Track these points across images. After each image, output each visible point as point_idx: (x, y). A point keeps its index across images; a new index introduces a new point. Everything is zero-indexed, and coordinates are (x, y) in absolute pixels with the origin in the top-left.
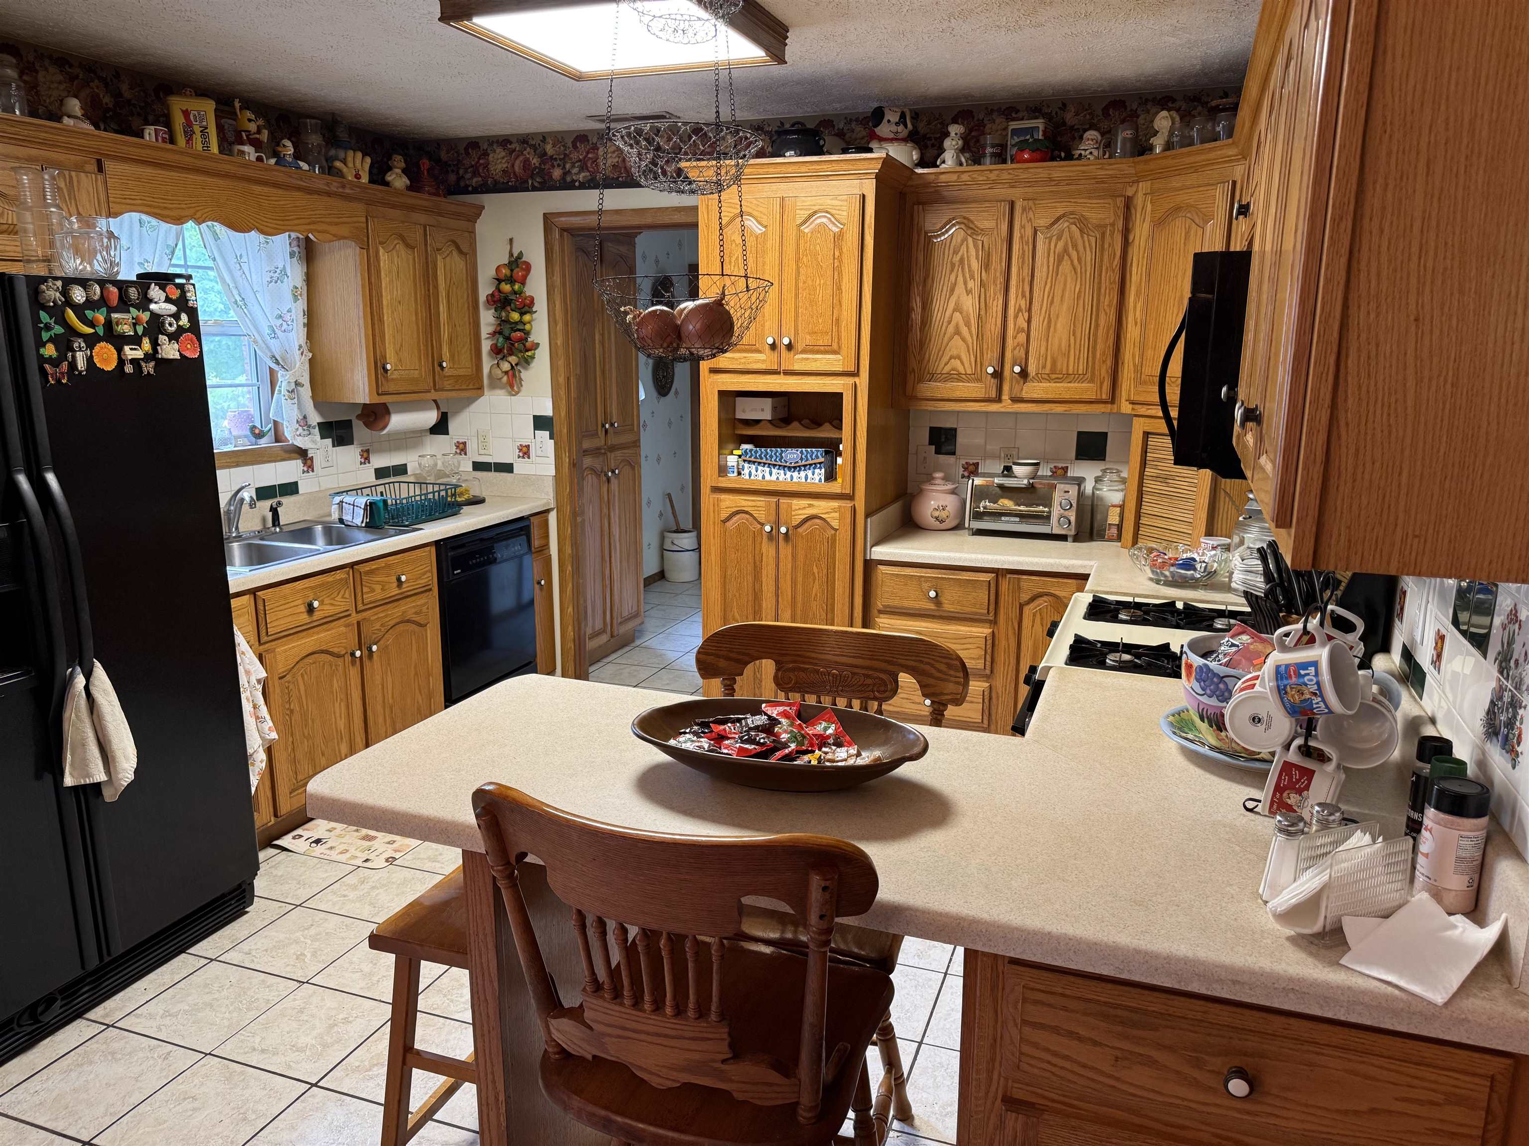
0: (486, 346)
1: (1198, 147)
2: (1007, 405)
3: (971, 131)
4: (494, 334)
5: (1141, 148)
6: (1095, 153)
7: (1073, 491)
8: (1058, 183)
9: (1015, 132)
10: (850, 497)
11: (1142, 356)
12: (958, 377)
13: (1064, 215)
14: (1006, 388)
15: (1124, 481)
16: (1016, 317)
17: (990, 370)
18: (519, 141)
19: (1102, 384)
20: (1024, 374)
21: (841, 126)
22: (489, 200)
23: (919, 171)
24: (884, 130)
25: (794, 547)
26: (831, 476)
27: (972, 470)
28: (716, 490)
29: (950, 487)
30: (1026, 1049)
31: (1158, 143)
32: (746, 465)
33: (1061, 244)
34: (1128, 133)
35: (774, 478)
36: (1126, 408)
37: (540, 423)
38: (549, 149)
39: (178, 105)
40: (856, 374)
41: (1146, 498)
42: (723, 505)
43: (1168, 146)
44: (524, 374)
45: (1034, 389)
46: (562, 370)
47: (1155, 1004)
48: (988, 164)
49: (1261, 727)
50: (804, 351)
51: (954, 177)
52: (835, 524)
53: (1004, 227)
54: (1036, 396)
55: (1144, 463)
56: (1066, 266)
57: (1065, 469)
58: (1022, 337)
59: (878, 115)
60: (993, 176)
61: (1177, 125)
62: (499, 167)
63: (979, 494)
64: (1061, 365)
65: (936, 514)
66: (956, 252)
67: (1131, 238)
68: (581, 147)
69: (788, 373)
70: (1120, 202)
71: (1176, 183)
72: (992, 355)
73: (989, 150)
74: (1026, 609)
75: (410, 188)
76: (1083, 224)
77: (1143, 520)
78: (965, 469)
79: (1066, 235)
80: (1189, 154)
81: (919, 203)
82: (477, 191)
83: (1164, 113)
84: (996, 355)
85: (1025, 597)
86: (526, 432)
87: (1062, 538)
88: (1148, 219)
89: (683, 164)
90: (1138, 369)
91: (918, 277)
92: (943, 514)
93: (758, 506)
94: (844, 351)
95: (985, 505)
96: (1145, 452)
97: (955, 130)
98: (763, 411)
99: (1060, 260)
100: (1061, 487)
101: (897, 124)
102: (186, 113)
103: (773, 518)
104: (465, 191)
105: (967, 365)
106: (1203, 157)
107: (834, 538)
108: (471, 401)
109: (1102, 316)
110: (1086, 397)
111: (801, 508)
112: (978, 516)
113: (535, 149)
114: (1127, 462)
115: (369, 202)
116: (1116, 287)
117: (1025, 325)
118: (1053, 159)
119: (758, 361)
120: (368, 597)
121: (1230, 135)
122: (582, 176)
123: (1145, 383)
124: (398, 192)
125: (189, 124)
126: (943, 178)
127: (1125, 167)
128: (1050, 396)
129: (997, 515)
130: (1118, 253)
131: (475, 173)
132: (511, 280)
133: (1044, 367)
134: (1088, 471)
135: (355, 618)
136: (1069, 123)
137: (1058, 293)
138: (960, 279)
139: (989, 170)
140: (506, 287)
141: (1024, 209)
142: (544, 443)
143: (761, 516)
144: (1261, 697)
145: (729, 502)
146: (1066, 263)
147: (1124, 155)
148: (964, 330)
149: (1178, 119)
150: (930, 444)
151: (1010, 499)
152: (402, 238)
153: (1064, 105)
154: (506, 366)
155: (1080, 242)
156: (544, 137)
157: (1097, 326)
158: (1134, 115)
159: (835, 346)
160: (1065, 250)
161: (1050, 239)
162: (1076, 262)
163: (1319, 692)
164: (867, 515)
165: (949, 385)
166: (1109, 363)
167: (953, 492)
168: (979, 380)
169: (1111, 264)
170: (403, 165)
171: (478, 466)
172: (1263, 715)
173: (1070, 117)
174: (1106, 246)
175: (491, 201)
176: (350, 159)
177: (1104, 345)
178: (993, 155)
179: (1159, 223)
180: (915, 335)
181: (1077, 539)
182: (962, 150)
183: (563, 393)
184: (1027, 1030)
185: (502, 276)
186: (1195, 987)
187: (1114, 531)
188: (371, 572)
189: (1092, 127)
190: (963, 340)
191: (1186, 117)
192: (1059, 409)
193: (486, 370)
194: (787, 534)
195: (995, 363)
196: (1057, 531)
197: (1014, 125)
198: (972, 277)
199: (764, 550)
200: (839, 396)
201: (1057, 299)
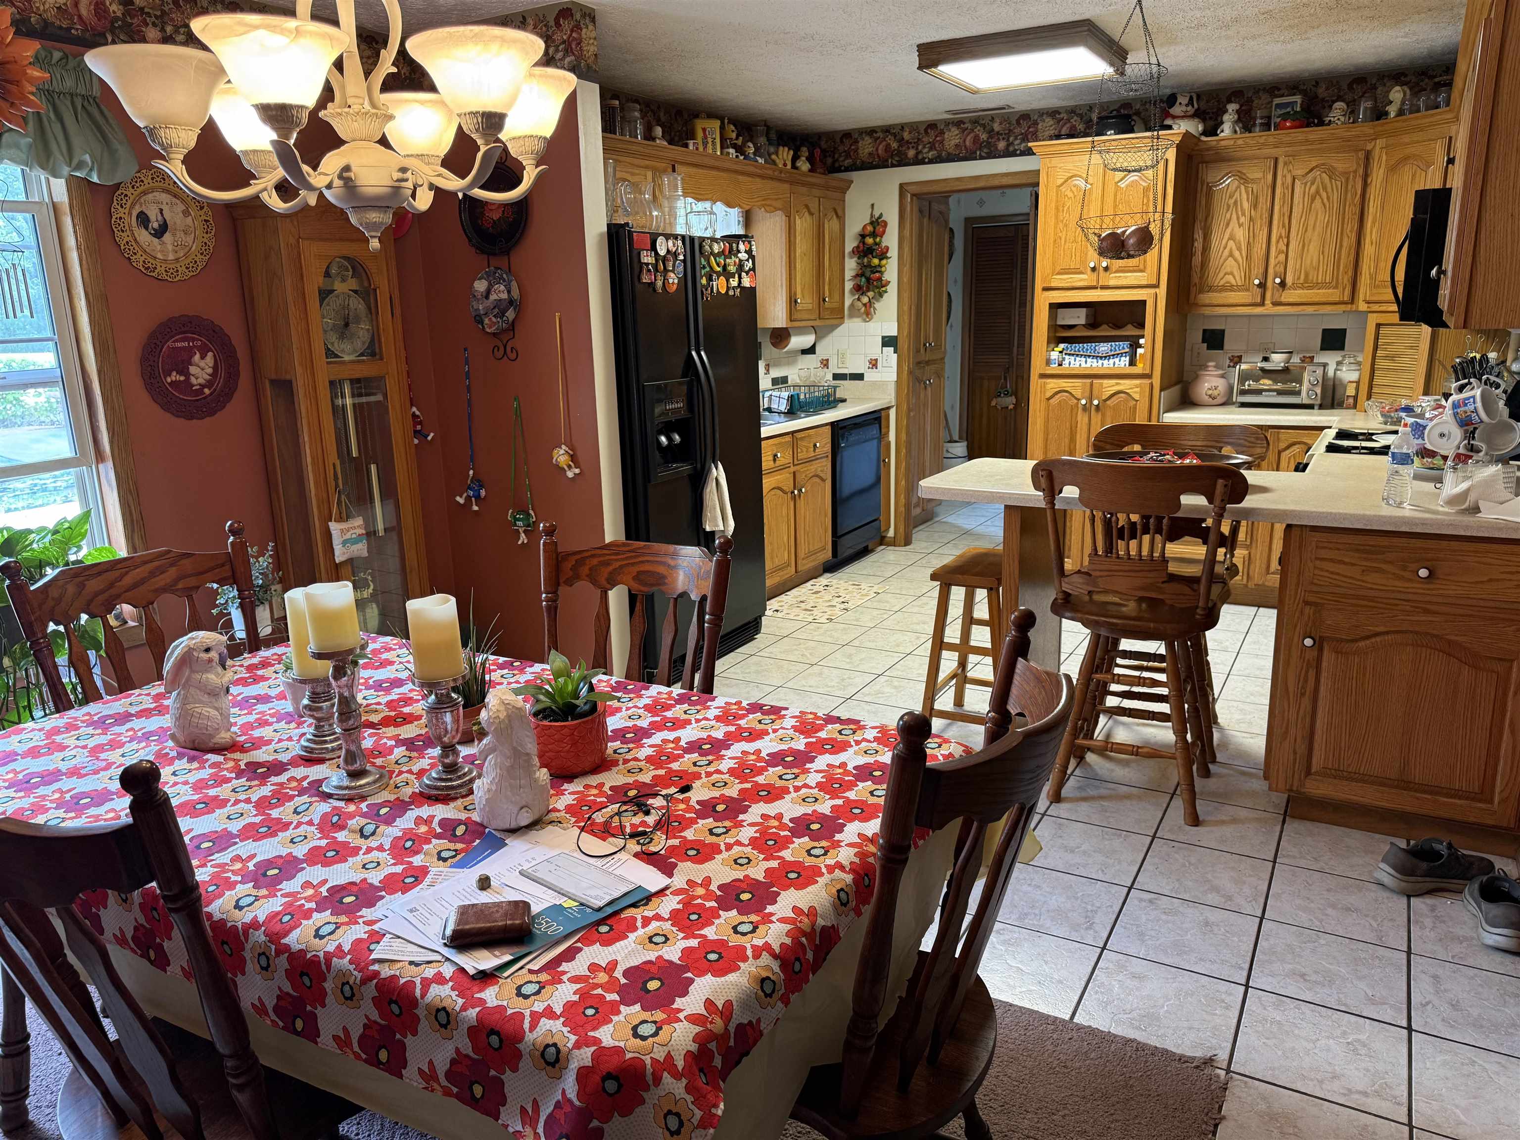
0: (849, 286)
1: (1424, 113)
2: (1268, 309)
3: (1241, 106)
4: (857, 276)
5: (1379, 114)
6: (1342, 119)
7: (1320, 371)
8: (1312, 142)
9: (1278, 106)
10: (1148, 376)
11: (1376, 267)
12: (1231, 288)
13: (1317, 166)
14: (1268, 295)
15: (1359, 364)
16: (1278, 242)
17: (1257, 282)
18: (882, 131)
19: (1344, 289)
20: (1283, 284)
21: (1138, 106)
22: (855, 175)
23: (1204, 138)
24: (1176, 110)
25: (1103, 416)
26: (1132, 363)
27: (1237, 360)
28: (1043, 376)
29: (1221, 372)
30: (1316, 572)
31: (1392, 110)
32: (1067, 357)
33: (1314, 188)
34: (1369, 104)
35: (1088, 365)
36: (1363, 307)
37: (888, 341)
38: (906, 136)
39: (700, 125)
40: (1157, 286)
41: (1377, 373)
42: (1049, 386)
43: (1401, 113)
44: (877, 305)
45: (1289, 296)
46: (906, 300)
47: (1383, 541)
48: (1257, 132)
49: (1445, 439)
50: (1116, 272)
51: (1232, 142)
52: (1137, 397)
53: (1270, 177)
54: (1291, 300)
55: (1376, 348)
56: (1318, 203)
57: (1312, 358)
58: (1282, 257)
59: (1172, 100)
60: (1262, 140)
61: (1408, 97)
62: (866, 151)
63: (1244, 377)
64: (1312, 276)
65: (1210, 392)
66: (1231, 197)
67: (1369, 181)
68: (932, 133)
69: (1104, 288)
70: (1362, 155)
71: (1406, 139)
72: (1258, 270)
73: (1258, 121)
74: (1283, 455)
75: (810, 171)
76: (1331, 173)
77: (1374, 390)
78: (1231, 360)
79: (1318, 179)
80: (1417, 118)
81: (1203, 162)
82: (848, 169)
83: (1398, 88)
84: (1261, 270)
85: (1282, 445)
86: (875, 349)
87: (1310, 407)
88: (1383, 166)
89: (1030, 144)
90: (1373, 277)
91: (1200, 216)
92: (1216, 393)
93: (1076, 387)
94: (1149, 270)
95: (1249, 384)
96: (1377, 338)
97: (1232, 107)
98: (1079, 317)
99: (1313, 199)
100: (1309, 368)
101: (1187, 105)
102: (704, 130)
103: (1087, 394)
104: (839, 170)
105: (1238, 278)
106: (1427, 120)
107: (1135, 407)
108: (837, 326)
109: (1345, 239)
110: (1331, 299)
111: (1109, 386)
112: (1243, 392)
113: (895, 135)
114: (1362, 351)
115: (791, 183)
116: (1357, 217)
117: (1284, 248)
118: (1308, 126)
119: (1081, 280)
120: (800, 456)
121: (1448, 105)
122: (930, 155)
123: (1378, 286)
124: (804, 174)
125: (705, 137)
126: (1223, 143)
127: (1368, 129)
128: (1304, 300)
129: (1259, 392)
130: (1359, 192)
131: (848, 156)
132: (874, 234)
133: (1299, 278)
134: (1331, 359)
135: (792, 469)
136: (1321, 96)
137: (1311, 223)
138: (1234, 216)
139: (1258, 136)
140: (869, 241)
141: (1285, 164)
142: (890, 357)
143: (1078, 393)
144: (1446, 422)
145: (1053, 385)
146: (1318, 201)
147: (1365, 120)
148: (1237, 254)
149: (1408, 92)
150: (1203, 342)
151: (1269, 379)
152: (807, 206)
153: (1317, 83)
154: (865, 300)
155: (1329, 185)
156: (902, 127)
157: (1341, 246)
158: (1374, 88)
159: (1141, 267)
160: (1317, 192)
161: (1306, 184)
162: (1325, 200)
163: (1475, 411)
164: (1161, 390)
165: (1224, 294)
166: (1350, 273)
167: (1222, 376)
168: (1248, 290)
169: (1353, 200)
170: (807, 154)
171: (836, 377)
172: (1446, 432)
173: (1322, 92)
174: (1350, 187)
175: (858, 177)
176: (780, 152)
177: (1346, 259)
178: (1261, 124)
179: (1393, 169)
180: (1197, 259)
181: (1321, 407)
182: (1236, 122)
183: (906, 317)
184: (1318, 563)
185: (867, 232)
186: (1404, 529)
187: (1351, 401)
188: (802, 439)
189: (1340, 99)
190: (1236, 260)
191: (1416, 90)
192: (1310, 309)
193: (847, 303)
194: (1097, 406)
195: (1260, 276)
196: (1306, 401)
197: (1277, 101)
198: (1244, 214)
199: (1079, 419)
200: (1144, 302)
201: (1310, 228)
